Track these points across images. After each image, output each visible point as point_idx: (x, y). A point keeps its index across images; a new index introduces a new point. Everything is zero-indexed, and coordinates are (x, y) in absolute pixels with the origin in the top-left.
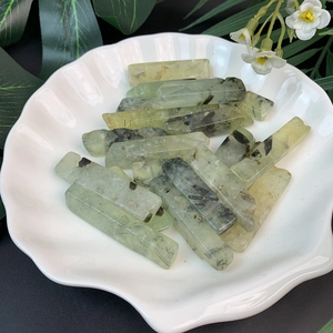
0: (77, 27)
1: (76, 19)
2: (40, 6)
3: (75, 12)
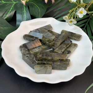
1: (25, 16)
2: (17, 12)
3: (25, 14)
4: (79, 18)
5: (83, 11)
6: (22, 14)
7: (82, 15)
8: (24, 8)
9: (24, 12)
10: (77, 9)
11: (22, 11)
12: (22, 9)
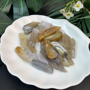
0: (23, 11)
1: (23, 9)
2: (13, 6)
3: (22, 7)
4: (76, 11)
5: (80, 5)
6: (19, 7)
7: (78, 8)
8: (21, 2)
9: (21, 6)
10: (73, 3)
11: (19, 4)
12: (18, 2)
